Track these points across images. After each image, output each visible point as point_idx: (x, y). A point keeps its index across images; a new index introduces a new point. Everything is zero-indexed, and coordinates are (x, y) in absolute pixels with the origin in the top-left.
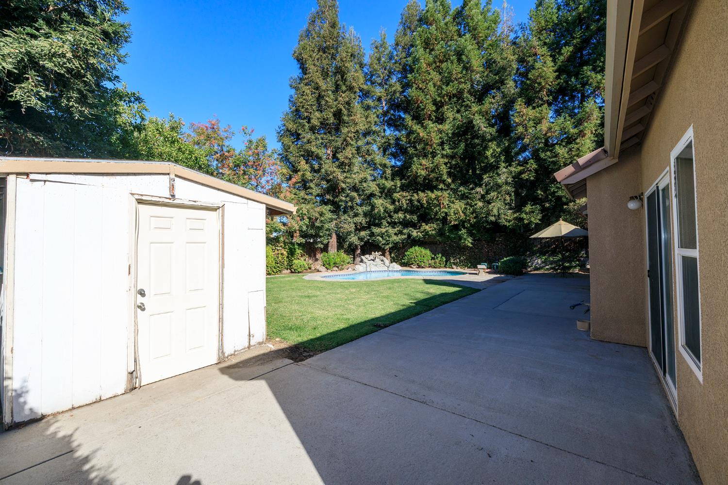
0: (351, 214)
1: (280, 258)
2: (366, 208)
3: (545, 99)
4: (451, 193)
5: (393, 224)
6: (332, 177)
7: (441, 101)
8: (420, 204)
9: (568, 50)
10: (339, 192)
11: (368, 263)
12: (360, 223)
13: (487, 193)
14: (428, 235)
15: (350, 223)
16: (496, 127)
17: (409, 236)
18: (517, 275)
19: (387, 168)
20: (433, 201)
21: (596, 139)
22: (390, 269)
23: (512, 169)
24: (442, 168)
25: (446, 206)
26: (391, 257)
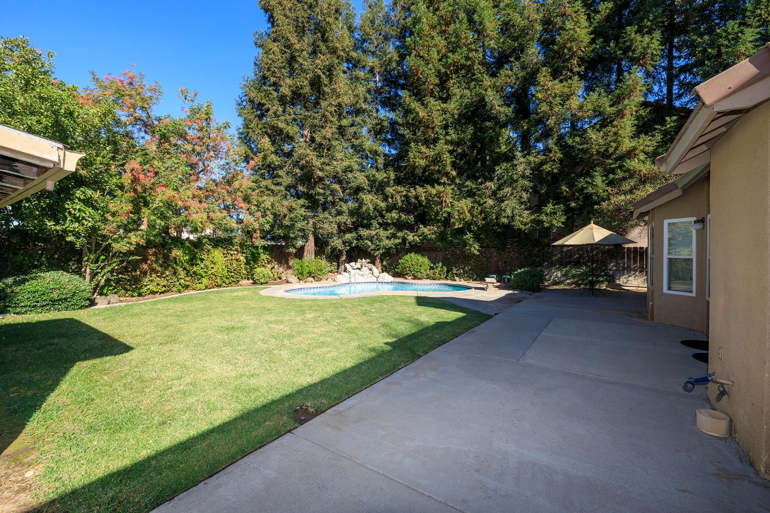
0: (333, 211)
1: (234, 265)
2: (351, 205)
3: (576, 69)
4: (456, 189)
5: (385, 226)
6: (304, 162)
7: (446, 73)
8: (419, 201)
9: (607, 7)
10: (316, 183)
11: (353, 272)
12: (345, 223)
13: (499, 188)
14: (425, 239)
15: (332, 222)
16: (513, 106)
17: (404, 240)
18: (534, 291)
19: (379, 155)
20: (433, 198)
21: (636, 122)
22: (380, 280)
23: (531, 158)
24: (445, 156)
25: (450, 205)
26: (382, 265)
